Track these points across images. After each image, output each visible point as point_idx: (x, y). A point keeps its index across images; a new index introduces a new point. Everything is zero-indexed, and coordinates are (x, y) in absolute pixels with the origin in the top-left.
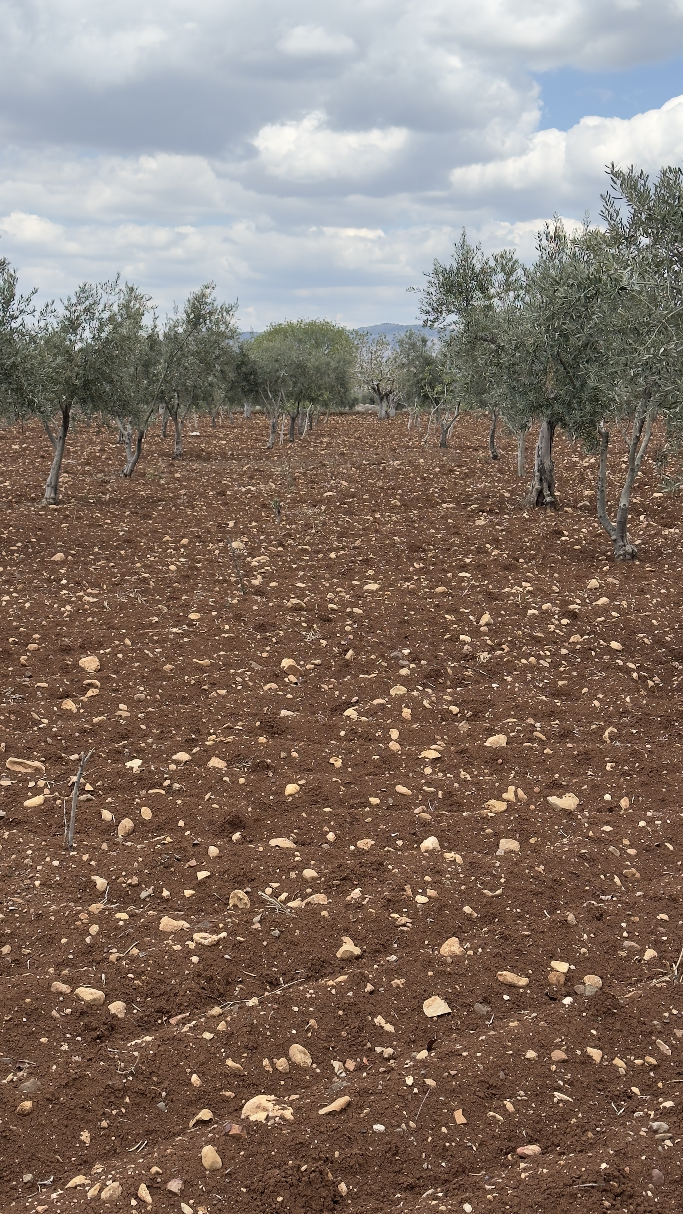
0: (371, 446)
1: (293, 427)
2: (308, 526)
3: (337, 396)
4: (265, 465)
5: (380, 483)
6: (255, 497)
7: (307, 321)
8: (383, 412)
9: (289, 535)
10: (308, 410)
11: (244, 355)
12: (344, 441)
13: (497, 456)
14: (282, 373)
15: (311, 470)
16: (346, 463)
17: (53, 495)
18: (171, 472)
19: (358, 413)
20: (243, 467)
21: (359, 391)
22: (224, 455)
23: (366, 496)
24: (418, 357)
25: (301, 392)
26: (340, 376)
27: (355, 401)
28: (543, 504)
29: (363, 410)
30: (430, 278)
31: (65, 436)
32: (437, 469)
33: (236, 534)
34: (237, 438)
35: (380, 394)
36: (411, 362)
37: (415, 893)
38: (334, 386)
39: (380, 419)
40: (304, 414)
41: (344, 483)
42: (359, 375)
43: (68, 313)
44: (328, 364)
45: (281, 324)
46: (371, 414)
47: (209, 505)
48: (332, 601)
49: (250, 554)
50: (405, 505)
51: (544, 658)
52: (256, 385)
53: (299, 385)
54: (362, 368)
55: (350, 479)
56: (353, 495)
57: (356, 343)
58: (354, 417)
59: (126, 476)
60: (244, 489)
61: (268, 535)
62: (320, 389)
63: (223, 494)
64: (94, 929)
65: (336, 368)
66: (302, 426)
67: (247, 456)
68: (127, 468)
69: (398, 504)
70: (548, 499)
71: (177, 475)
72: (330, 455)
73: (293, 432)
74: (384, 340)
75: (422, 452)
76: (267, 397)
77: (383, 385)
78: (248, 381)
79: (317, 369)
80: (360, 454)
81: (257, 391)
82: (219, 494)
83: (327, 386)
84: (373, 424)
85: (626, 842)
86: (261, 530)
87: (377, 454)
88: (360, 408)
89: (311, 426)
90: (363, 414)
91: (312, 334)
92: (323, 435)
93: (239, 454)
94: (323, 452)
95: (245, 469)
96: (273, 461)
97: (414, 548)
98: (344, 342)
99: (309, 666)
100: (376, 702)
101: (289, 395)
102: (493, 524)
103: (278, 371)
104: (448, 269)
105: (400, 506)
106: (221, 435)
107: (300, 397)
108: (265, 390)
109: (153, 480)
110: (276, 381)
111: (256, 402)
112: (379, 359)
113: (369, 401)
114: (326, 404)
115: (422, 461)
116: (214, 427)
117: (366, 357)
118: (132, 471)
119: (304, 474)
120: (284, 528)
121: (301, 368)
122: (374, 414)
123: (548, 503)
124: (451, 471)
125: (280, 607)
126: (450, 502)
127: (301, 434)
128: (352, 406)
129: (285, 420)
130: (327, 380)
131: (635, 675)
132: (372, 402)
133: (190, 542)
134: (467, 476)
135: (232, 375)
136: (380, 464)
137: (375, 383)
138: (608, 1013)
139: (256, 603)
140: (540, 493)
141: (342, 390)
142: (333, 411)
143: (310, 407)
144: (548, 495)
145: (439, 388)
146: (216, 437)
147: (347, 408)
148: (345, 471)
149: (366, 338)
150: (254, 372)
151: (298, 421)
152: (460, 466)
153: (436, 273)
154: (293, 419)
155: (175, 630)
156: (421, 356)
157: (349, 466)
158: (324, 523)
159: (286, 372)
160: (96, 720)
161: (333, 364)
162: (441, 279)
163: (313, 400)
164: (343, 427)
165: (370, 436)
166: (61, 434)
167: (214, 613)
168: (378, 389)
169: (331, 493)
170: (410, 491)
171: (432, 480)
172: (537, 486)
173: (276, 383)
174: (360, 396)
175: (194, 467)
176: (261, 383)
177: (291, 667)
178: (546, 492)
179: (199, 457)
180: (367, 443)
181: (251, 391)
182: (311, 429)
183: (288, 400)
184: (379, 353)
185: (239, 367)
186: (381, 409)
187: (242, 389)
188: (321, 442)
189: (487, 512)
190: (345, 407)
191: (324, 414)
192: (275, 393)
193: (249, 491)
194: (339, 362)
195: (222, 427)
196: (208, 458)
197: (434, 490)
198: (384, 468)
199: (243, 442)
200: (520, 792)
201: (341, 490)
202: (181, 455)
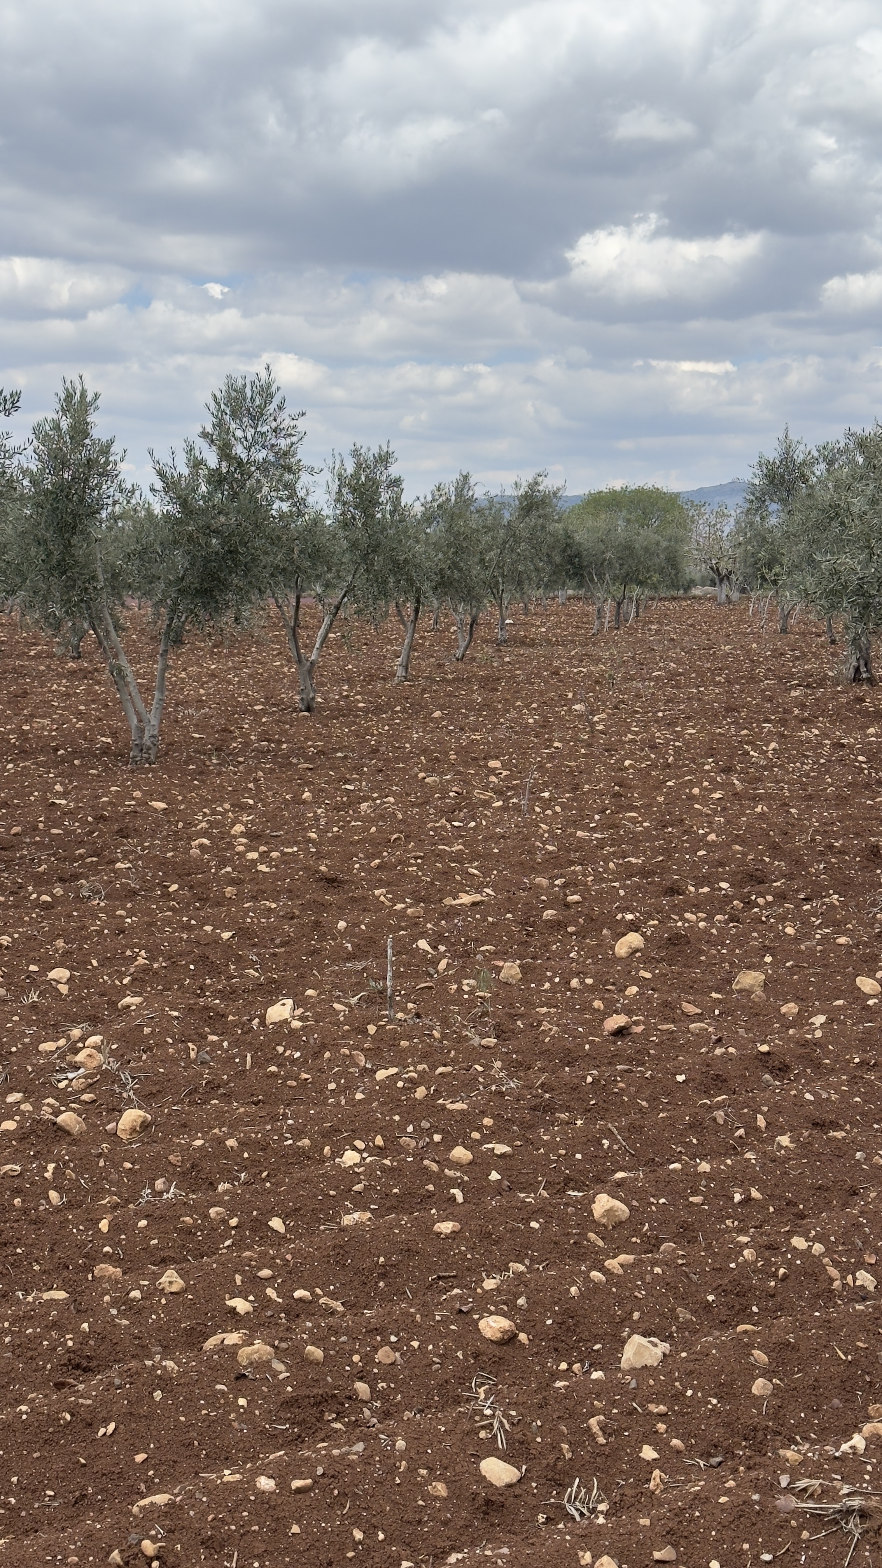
0: (704, 633)
1: (618, 613)
2: (638, 696)
3: (667, 578)
4: (590, 649)
5: (709, 665)
6: (589, 675)
7: (633, 488)
8: (724, 596)
9: (623, 702)
10: (634, 594)
11: (569, 537)
12: (675, 628)
13: (835, 640)
14: (608, 555)
15: (639, 654)
16: (675, 648)
17: (404, 674)
18: (500, 657)
19: (694, 598)
20: (570, 652)
21: (694, 570)
22: (549, 641)
23: (693, 675)
24: (755, 536)
25: (628, 575)
26: (671, 555)
27: (692, 583)
28: (860, 680)
29: (701, 594)
30: (755, 470)
31: (416, 619)
32: (769, 653)
33: (575, 701)
34: (557, 625)
35: (719, 574)
36: (749, 541)
37: (698, 829)
38: (664, 568)
39: (719, 604)
40: (631, 598)
41: (672, 664)
42: (695, 552)
43: (423, 508)
44: (658, 544)
45: (601, 492)
46: (710, 599)
47: (546, 682)
48: (659, 738)
49: (591, 714)
50: (729, 682)
51: (807, 764)
52: (581, 567)
53: (626, 567)
54: (698, 544)
55: (678, 661)
56: (681, 674)
57: (690, 514)
58: (689, 602)
59: (458, 660)
60: (575, 670)
61: (604, 703)
62: (648, 571)
63: (556, 673)
64: (546, 835)
65: (667, 548)
66: (628, 613)
67: (572, 642)
68: (459, 653)
69: (723, 680)
70: (864, 675)
71: (507, 659)
72: (659, 641)
73: (619, 619)
74: (725, 511)
75: (758, 637)
76: (592, 580)
77: (722, 564)
78: (573, 564)
79: (646, 549)
80: (690, 640)
81: (582, 575)
82: (553, 673)
83: (656, 568)
84: (710, 610)
85: (814, 820)
86: (597, 699)
87: (709, 640)
88: (697, 591)
89: (637, 612)
90: (700, 598)
91: (638, 502)
92: (652, 622)
93: (564, 641)
94: (651, 638)
95: (573, 653)
96: (600, 646)
97: (730, 709)
98: (677, 513)
99: (643, 766)
100: (686, 778)
101: (614, 579)
102: (806, 696)
103: (603, 553)
104: (771, 461)
105: (724, 683)
106: (538, 623)
107: (626, 580)
108: (590, 573)
109: (486, 663)
110: (602, 563)
111: (580, 586)
112: (719, 533)
113: (709, 582)
114: (655, 588)
115: (754, 645)
116: (526, 614)
117: (703, 530)
118: (463, 655)
119: (633, 658)
120: (617, 697)
121: (628, 548)
122: (714, 599)
123: (864, 679)
124: (782, 654)
125: (620, 741)
126: (772, 680)
127: (627, 621)
128: (687, 589)
129: (609, 608)
130: (657, 561)
131: (866, 772)
132: (714, 584)
133: (539, 706)
134: (797, 658)
135: (558, 559)
136: (710, 649)
137: (714, 562)
138: (775, 848)
139: (602, 738)
140: (857, 670)
141: (674, 572)
142: (663, 595)
143: (636, 591)
144: (865, 672)
145: (777, 569)
146: (533, 625)
147: (682, 592)
148: (674, 655)
149: (703, 509)
150: (578, 555)
151: (624, 607)
152: (792, 650)
153: (760, 465)
154: (619, 604)
155: (547, 751)
156: (759, 535)
157: (678, 650)
158: (653, 694)
159: (613, 554)
160: (514, 782)
161: (664, 544)
162: (765, 470)
163: (641, 583)
164: (674, 613)
165: (705, 623)
166: (412, 618)
167: (572, 744)
168: (718, 569)
169: (659, 673)
170: (736, 671)
171: (761, 662)
172: (855, 664)
173: (602, 565)
174: (697, 577)
175: (522, 652)
176: (587, 566)
177: (630, 765)
178: (863, 669)
179: (523, 643)
180: (700, 629)
181: (576, 574)
182: (637, 616)
183: (614, 584)
184: (718, 526)
185: (564, 551)
186: (722, 592)
187: (567, 573)
188: (650, 630)
189: (804, 686)
190: (679, 590)
191: (652, 599)
192: (601, 576)
193: (581, 672)
194: (670, 540)
195: (535, 614)
196: (533, 644)
197: (760, 671)
198: (715, 652)
199: (563, 630)
200: (765, 808)
201: (670, 671)
202: (505, 641)
